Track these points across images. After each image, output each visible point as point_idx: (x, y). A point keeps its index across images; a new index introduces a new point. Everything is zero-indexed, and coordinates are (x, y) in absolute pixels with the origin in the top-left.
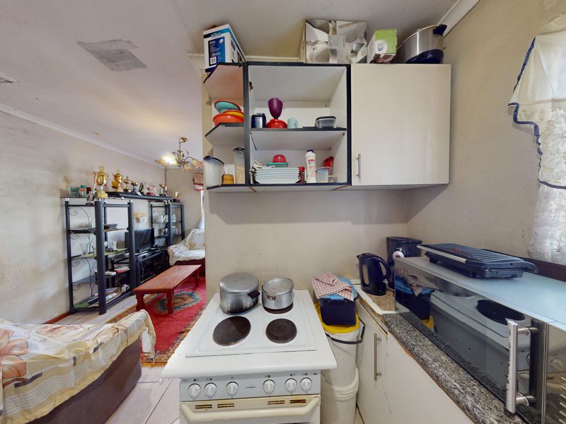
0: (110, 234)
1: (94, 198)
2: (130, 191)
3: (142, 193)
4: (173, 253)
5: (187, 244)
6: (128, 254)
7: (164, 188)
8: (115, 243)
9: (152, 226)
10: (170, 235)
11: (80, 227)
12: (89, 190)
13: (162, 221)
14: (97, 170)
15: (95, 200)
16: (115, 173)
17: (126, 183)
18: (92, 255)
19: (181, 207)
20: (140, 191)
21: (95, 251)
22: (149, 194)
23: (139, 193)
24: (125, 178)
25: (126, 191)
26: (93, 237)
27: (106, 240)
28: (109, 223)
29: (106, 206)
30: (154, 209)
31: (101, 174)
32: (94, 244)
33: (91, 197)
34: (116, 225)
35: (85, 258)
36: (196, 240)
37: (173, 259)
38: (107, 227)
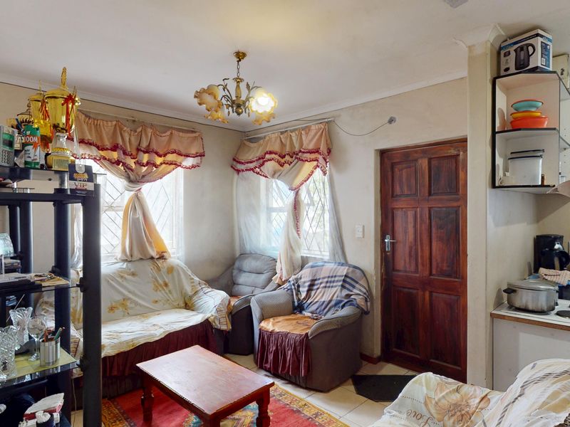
4: (77, 341)
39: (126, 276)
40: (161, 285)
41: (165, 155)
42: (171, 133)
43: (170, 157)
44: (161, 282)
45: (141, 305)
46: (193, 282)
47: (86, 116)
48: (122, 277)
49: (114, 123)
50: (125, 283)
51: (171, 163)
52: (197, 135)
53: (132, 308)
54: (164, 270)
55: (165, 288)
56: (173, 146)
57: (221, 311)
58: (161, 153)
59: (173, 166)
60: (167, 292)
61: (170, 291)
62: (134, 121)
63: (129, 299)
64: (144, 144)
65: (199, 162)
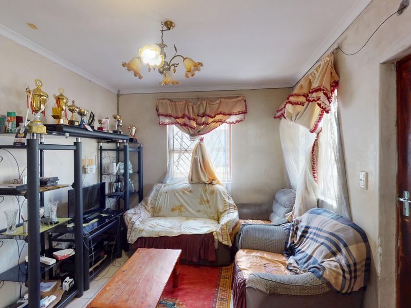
0: (48, 195)
1: (26, 132)
2: (77, 124)
3: (92, 127)
4: (133, 224)
5: (149, 207)
6: (71, 225)
7: (119, 121)
8: (55, 209)
9: (101, 179)
10: (125, 193)
11: (5, 182)
12: (19, 120)
13: (115, 172)
14: (32, 87)
15: (28, 137)
16: (58, 94)
17: (72, 111)
18: (21, 229)
19: (139, 151)
20: (89, 124)
21: (26, 224)
22: (100, 129)
23: (89, 128)
24: (70, 103)
25: (71, 123)
26: (23, 200)
27: (42, 205)
28: (47, 175)
29: (44, 147)
30: (104, 153)
31: (37, 94)
32: (25, 213)
33: (22, 130)
34: (56, 179)
35: (11, 237)
36: (161, 200)
37: (133, 234)
38: (44, 183)
39: (186, 192)
40: (204, 202)
41: (215, 116)
42: (221, 101)
43: (218, 117)
44: (205, 199)
45: (189, 212)
46: (225, 203)
47: (171, 101)
48: (183, 192)
49: (184, 102)
50: (184, 196)
51: (218, 121)
52: (240, 98)
53: (184, 212)
54: (208, 192)
55: (207, 204)
56: (221, 110)
57: (223, 229)
58: (213, 115)
59: (220, 123)
60: (208, 206)
61: (209, 206)
62: (198, 98)
63: (184, 206)
64: (202, 111)
65: (243, 118)
